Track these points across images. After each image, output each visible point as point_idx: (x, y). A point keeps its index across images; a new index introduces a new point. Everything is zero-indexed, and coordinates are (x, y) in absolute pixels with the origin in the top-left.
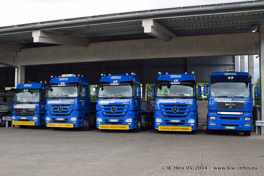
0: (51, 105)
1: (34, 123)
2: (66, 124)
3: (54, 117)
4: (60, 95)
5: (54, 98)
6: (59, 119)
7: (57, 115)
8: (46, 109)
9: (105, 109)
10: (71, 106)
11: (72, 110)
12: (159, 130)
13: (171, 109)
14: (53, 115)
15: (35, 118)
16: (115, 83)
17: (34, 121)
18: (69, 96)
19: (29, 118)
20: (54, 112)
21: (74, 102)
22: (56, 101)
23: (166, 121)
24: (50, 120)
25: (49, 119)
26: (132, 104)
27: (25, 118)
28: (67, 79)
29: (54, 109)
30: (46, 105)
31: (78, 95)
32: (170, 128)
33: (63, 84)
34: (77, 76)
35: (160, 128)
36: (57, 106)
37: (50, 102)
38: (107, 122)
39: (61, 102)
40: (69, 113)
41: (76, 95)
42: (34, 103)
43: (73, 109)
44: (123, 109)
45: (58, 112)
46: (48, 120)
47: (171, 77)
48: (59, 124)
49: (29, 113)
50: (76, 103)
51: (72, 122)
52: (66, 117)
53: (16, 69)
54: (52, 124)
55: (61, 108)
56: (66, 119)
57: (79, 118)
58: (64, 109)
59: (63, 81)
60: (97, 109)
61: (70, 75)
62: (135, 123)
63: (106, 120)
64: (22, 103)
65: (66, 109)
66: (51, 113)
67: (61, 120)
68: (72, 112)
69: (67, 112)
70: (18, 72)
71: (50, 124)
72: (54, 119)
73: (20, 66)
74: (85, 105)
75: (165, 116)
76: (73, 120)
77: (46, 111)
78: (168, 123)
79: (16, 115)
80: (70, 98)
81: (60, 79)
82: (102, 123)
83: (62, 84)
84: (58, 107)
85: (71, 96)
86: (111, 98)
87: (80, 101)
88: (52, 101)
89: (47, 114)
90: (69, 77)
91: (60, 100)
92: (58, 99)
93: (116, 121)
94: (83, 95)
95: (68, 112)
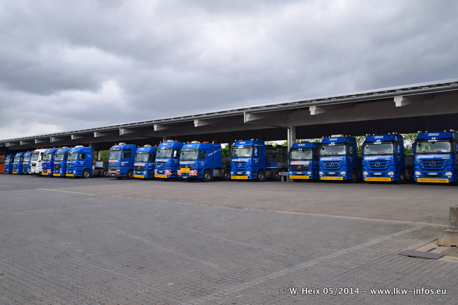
0: (324, 161)
1: (308, 177)
3: (327, 171)
4: (331, 153)
5: (326, 156)
6: (331, 173)
7: (329, 170)
8: (319, 165)
9: (370, 164)
10: (340, 162)
11: (342, 166)
12: (418, 181)
13: (428, 164)
14: (325, 170)
15: (309, 173)
16: (378, 142)
17: (308, 175)
19: (304, 172)
20: (326, 167)
21: (343, 159)
22: (328, 158)
23: (424, 173)
24: (323, 174)
26: (393, 159)
27: (301, 173)
28: (336, 139)
29: (326, 164)
30: (319, 162)
31: (346, 153)
32: (428, 180)
33: (333, 144)
34: (344, 136)
35: (419, 180)
37: (322, 159)
38: (371, 175)
39: (332, 159)
40: (339, 168)
41: (344, 153)
42: (308, 160)
43: (343, 164)
44: (385, 164)
45: (330, 167)
46: (321, 174)
47: (429, 135)
48: (331, 177)
49: (304, 169)
50: (345, 159)
51: (342, 176)
52: (337, 171)
53: (288, 130)
54: (325, 177)
55: (332, 164)
56: (337, 173)
57: (348, 172)
58: (334, 164)
59: (333, 141)
60: (363, 164)
61: (339, 136)
62: (397, 176)
63: (371, 173)
64: (298, 160)
65: (337, 164)
66: (324, 168)
67: (333, 174)
69: (337, 167)
70: (290, 132)
71: (323, 177)
72: (326, 173)
73: (291, 127)
74: (353, 161)
75: (423, 169)
76: (343, 174)
77: (319, 166)
78: (426, 176)
79: (292, 171)
80: (339, 155)
81: (331, 140)
82: (367, 176)
84: (329, 163)
85: (341, 154)
86: (375, 155)
87: (349, 157)
88: (324, 158)
89: (320, 169)
90: (338, 138)
91: (331, 157)
92: (329, 156)
93: (380, 174)
94: (351, 153)
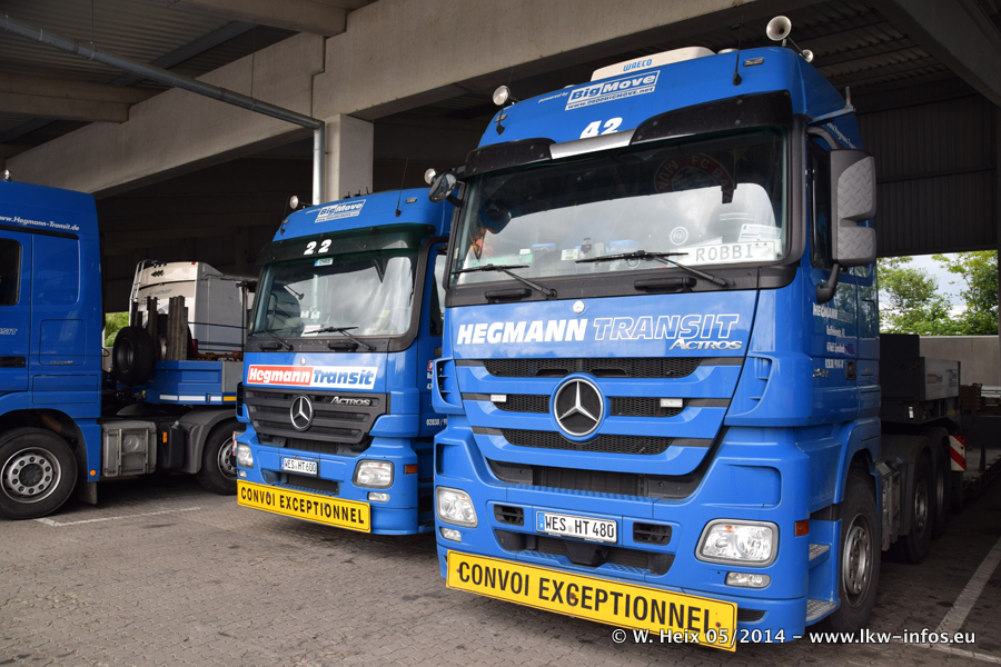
0: (489, 364)
2: (649, 595)
3: (519, 493)
4: (576, 254)
6: (566, 525)
7: (542, 475)
8: (439, 400)
10: (702, 373)
11: (724, 429)
14: (505, 469)
18: (686, 262)
20: (516, 437)
22: (538, 324)
24: (472, 518)
25: (469, 506)
29: (514, 403)
30: (441, 365)
31: (787, 246)
36: (543, 373)
39: (590, 332)
40: (675, 459)
43: (735, 414)
45: (551, 440)
46: (458, 516)
48: (566, 578)
50: (766, 338)
51: (716, 578)
54: (493, 564)
55: (590, 399)
58: (620, 406)
65: (650, 407)
66: (485, 453)
67: (590, 534)
68: (715, 447)
69: (657, 444)
71: (472, 561)
72: (511, 514)
76: (731, 552)
80: (688, 281)
83: (600, 138)
84: (549, 386)
85: (706, 261)
87: (818, 310)
88: (498, 325)
89: (447, 454)
91: (579, 306)
92: (552, 296)
95: (673, 452)
